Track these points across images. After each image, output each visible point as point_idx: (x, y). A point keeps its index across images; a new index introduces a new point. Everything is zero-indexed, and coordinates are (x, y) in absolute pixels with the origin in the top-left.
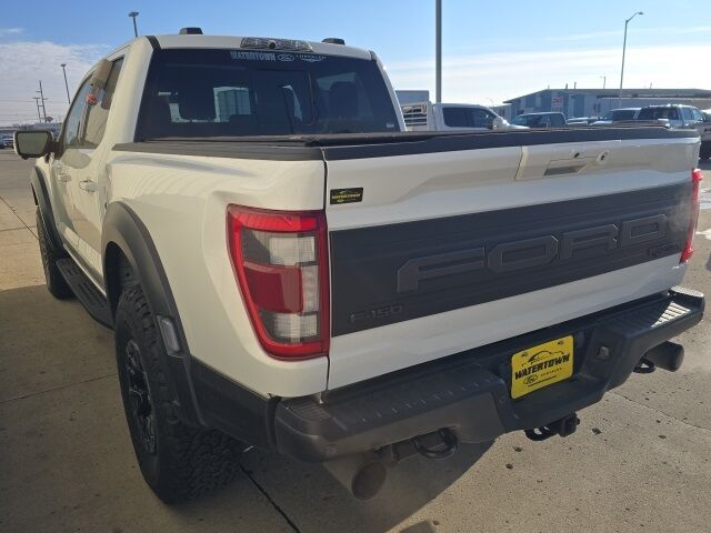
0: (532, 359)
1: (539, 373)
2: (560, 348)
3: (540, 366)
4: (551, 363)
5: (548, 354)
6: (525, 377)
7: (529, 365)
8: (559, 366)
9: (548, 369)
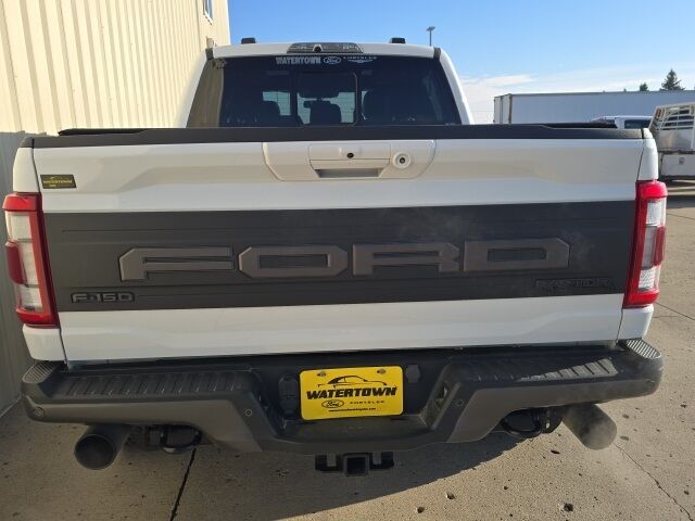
0: (335, 381)
1: (347, 399)
2: (380, 377)
3: (349, 392)
4: (366, 392)
5: (361, 381)
6: (323, 399)
7: (331, 387)
8: (378, 398)
9: (361, 398)
